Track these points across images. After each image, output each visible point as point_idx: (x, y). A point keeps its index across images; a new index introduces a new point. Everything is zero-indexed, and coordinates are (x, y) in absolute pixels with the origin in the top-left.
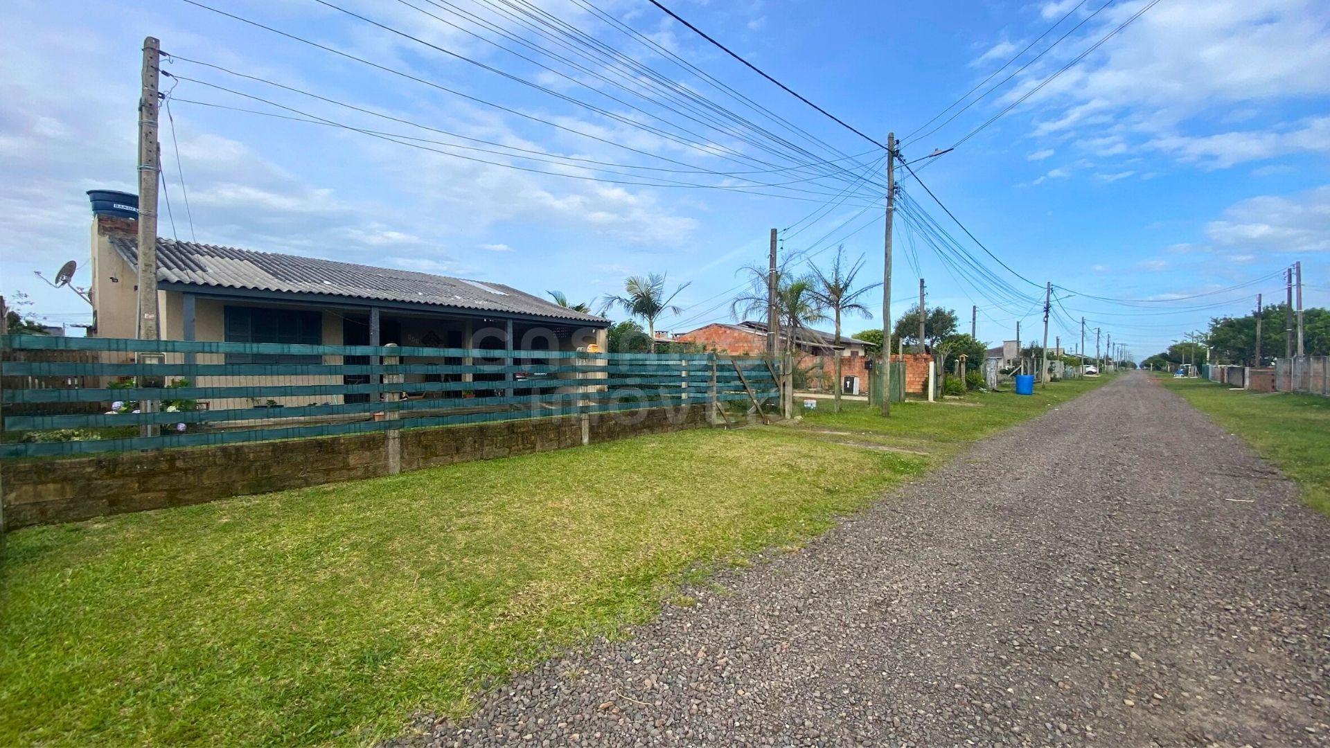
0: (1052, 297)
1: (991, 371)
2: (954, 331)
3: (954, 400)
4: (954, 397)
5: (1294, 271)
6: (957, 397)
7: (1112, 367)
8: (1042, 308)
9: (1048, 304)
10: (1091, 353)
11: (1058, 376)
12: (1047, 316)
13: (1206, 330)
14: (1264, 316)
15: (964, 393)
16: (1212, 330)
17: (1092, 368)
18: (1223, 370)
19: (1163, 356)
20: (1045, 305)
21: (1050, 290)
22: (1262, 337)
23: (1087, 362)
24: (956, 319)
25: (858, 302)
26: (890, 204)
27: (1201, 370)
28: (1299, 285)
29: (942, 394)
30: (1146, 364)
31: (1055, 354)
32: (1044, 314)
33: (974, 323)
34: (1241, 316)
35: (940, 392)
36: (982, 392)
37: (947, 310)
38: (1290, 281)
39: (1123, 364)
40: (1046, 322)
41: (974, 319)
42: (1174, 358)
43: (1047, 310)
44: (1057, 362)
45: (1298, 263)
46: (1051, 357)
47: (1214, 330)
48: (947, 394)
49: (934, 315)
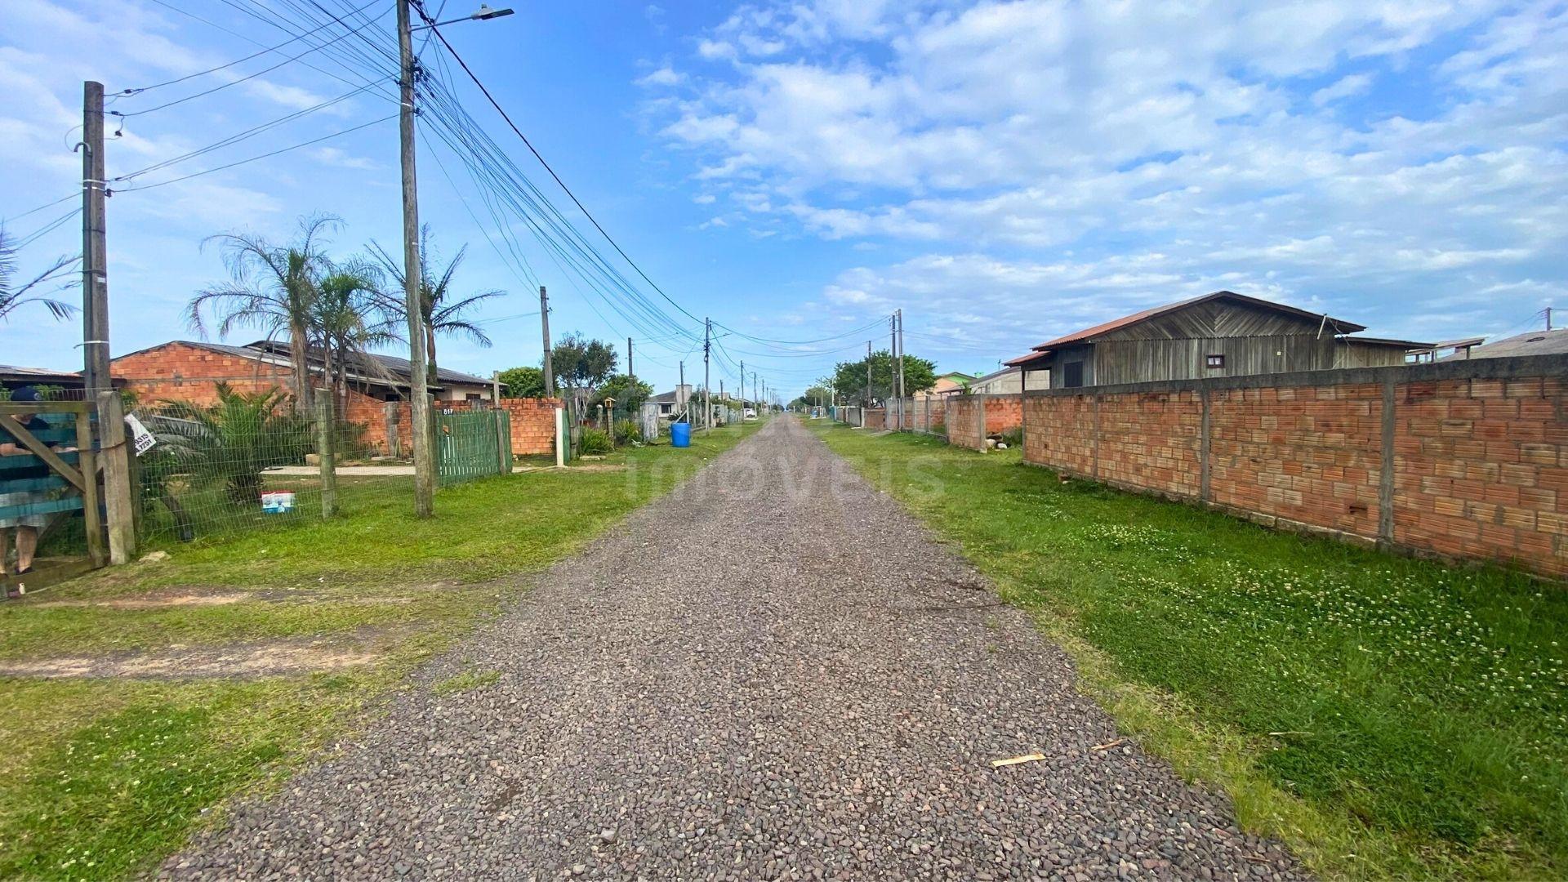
0: (711, 335)
1: (651, 418)
2: (613, 370)
3: (594, 461)
4: (593, 457)
5: (897, 318)
6: (598, 457)
7: (766, 410)
8: (702, 345)
9: (708, 342)
10: (749, 397)
11: (723, 421)
12: (707, 356)
13: (832, 375)
14: (872, 360)
15: (610, 450)
16: (838, 375)
17: (751, 412)
18: (844, 410)
19: (802, 399)
20: (705, 343)
21: (709, 326)
22: (872, 380)
23: (747, 405)
24: (615, 355)
25: (462, 319)
26: (406, 98)
27: (829, 411)
28: (900, 330)
29: (579, 453)
30: (790, 407)
31: (720, 398)
32: (705, 353)
33: (630, 360)
34: (857, 362)
35: (575, 451)
36: (634, 447)
37: (605, 344)
38: (894, 328)
39: (775, 407)
40: (707, 362)
41: (630, 354)
42: (809, 401)
43: (707, 350)
44: (721, 406)
45: (900, 310)
46: (715, 401)
47: (839, 374)
48: (585, 453)
49: (590, 349)
